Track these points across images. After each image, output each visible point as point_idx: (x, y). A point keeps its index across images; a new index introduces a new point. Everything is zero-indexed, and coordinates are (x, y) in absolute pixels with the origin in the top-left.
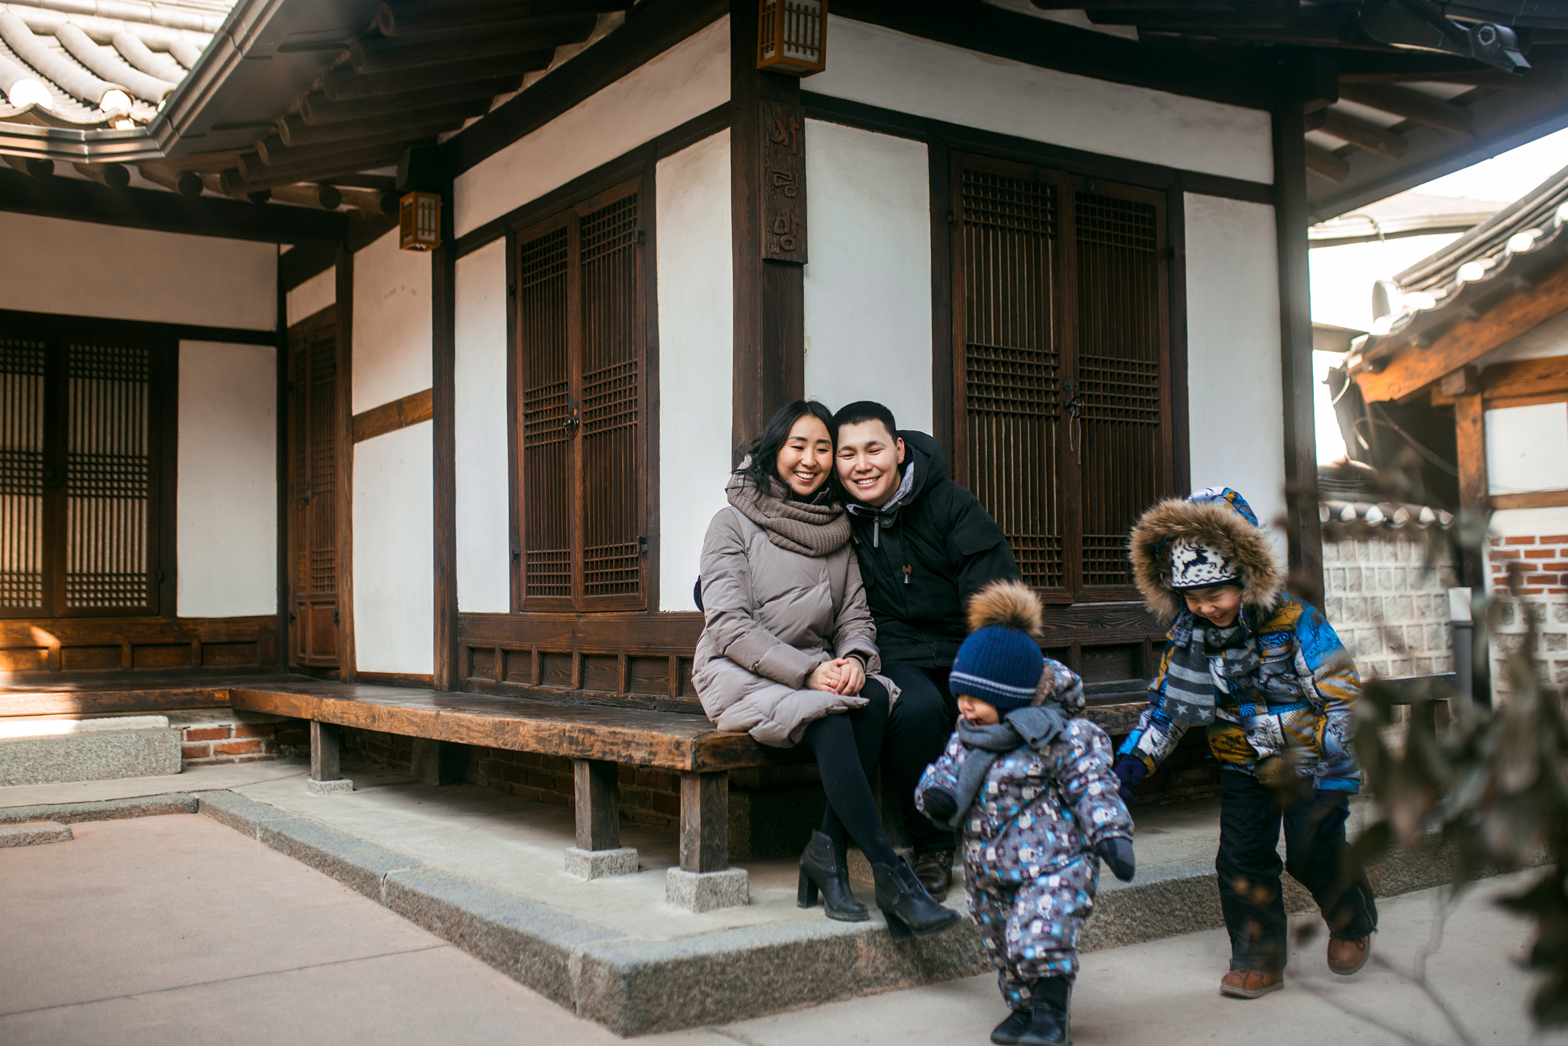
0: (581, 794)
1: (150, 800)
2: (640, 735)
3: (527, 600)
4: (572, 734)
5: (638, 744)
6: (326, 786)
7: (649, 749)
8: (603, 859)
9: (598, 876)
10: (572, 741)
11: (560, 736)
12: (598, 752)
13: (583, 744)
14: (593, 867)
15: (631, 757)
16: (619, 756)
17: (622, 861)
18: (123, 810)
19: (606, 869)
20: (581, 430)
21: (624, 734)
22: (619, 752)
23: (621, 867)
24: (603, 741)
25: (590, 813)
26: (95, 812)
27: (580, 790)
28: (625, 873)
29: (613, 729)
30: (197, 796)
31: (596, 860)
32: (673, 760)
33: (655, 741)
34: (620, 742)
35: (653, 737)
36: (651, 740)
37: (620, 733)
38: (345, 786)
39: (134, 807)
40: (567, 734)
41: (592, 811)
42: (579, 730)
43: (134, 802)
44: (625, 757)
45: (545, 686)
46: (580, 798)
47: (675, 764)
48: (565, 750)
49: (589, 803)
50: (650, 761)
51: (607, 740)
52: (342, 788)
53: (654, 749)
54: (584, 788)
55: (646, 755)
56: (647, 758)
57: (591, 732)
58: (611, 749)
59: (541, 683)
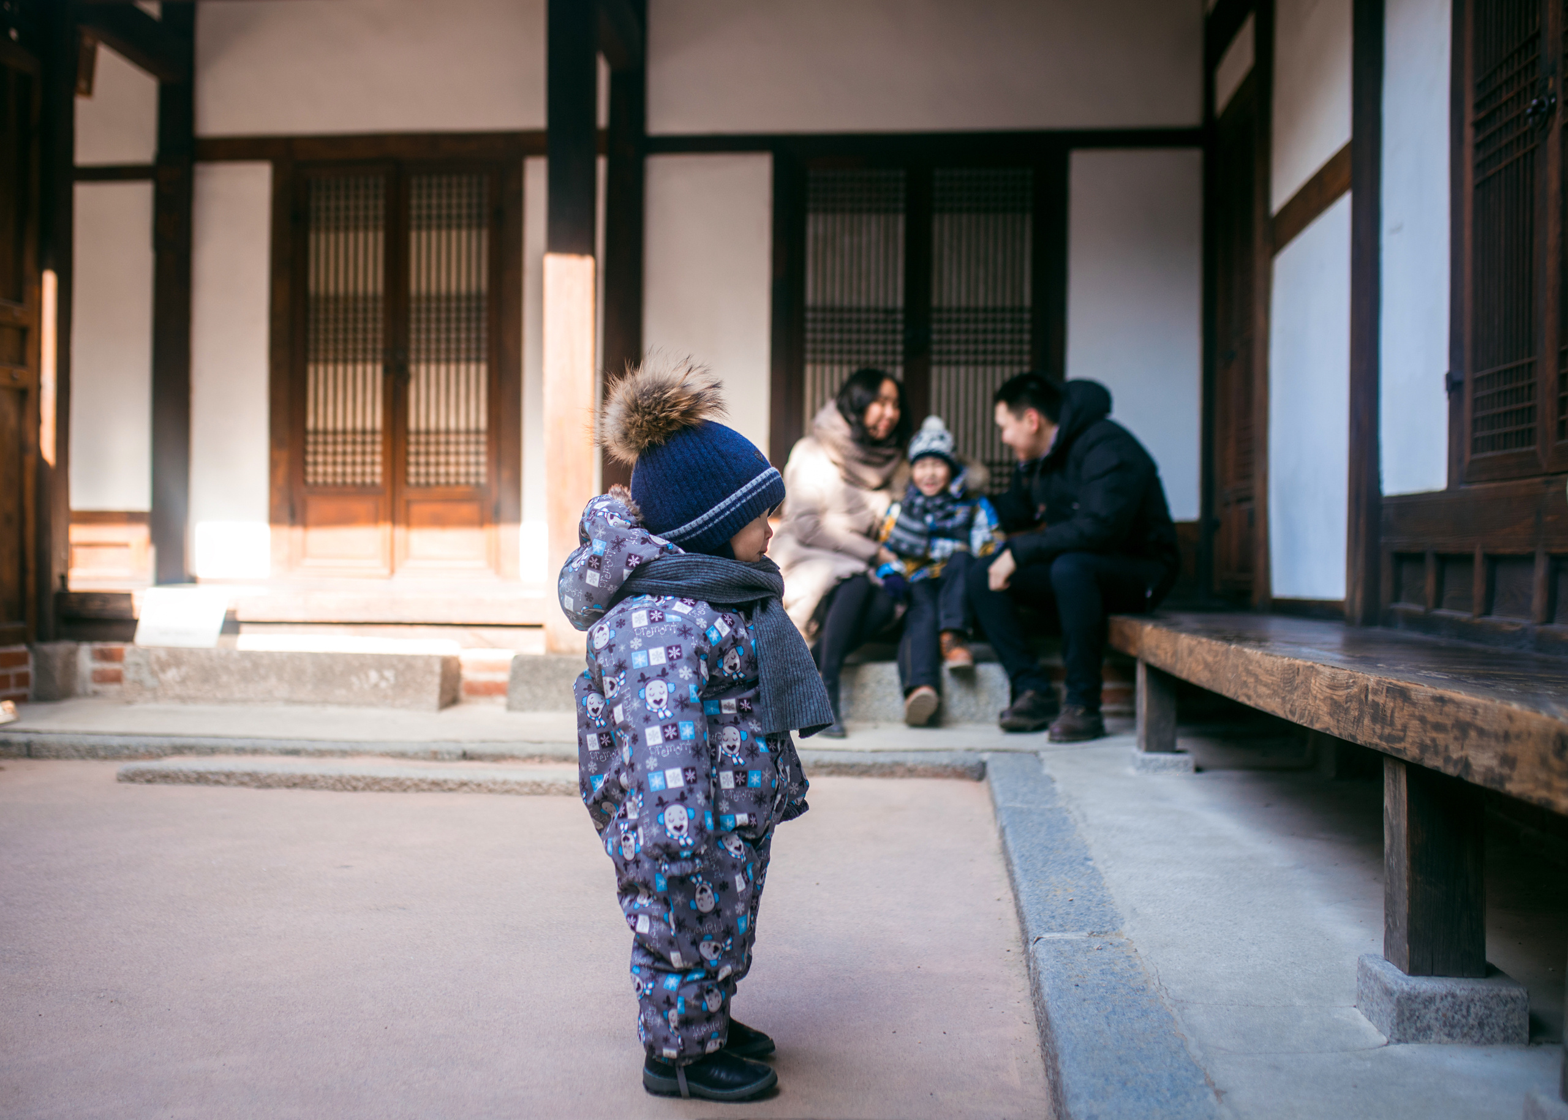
0: (1392, 837)
1: (920, 757)
2: (1486, 708)
3: (1472, 462)
4: (1376, 699)
5: (1481, 732)
6: (1151, 761)
7: (1500, 748)
8: (1431, 1000)
9: (1415, 1039)
10: (1379, 715)
11: (1360, 702)
12: (1413, 743)
13: (1392, 724)
14: (1401, 1013)
15: (1466, 764)
16: (1447, 759)
17: (1482, 1012)
18: (882, 766)
19: (1436, 1025)
20: (1558, 114)
21: (1458, 704)
22: (1446, 748)
23: (1481, 1025)
24: (1422, 720)
25: (1406, 887)
26: (846, 766)
27: (1391, 827)
28: (1491, 1041)
29: (1440, 691)
30: (985, 757)
31: (1411, 998)
32: (1548, 786)
33: (1514, 729)
34: (1449, 722)
35: (1510, 717)
36: (1506, 724)
37: (1451, 701)
38: (1181, 765)
39: (897, 764)
40: (1370, 697)
41: (1412, 882)
42: (1388, 690)
43: (898, 757)
44: (1456, 763)
45: (1494, 619)
46: (1391, 850)
47: (1552, 796)
48: (1367, 735)
49: (1405, 862)
50: (1502, 779)
51: (1430, 717)
52: (1176, 765)
53: (1511, 750)
54: (1398, 825)
55: (1494, 763)
56: (1497, 770)
57: (1402, 694)
58: (1433, 740)
59: (1488, 612)
